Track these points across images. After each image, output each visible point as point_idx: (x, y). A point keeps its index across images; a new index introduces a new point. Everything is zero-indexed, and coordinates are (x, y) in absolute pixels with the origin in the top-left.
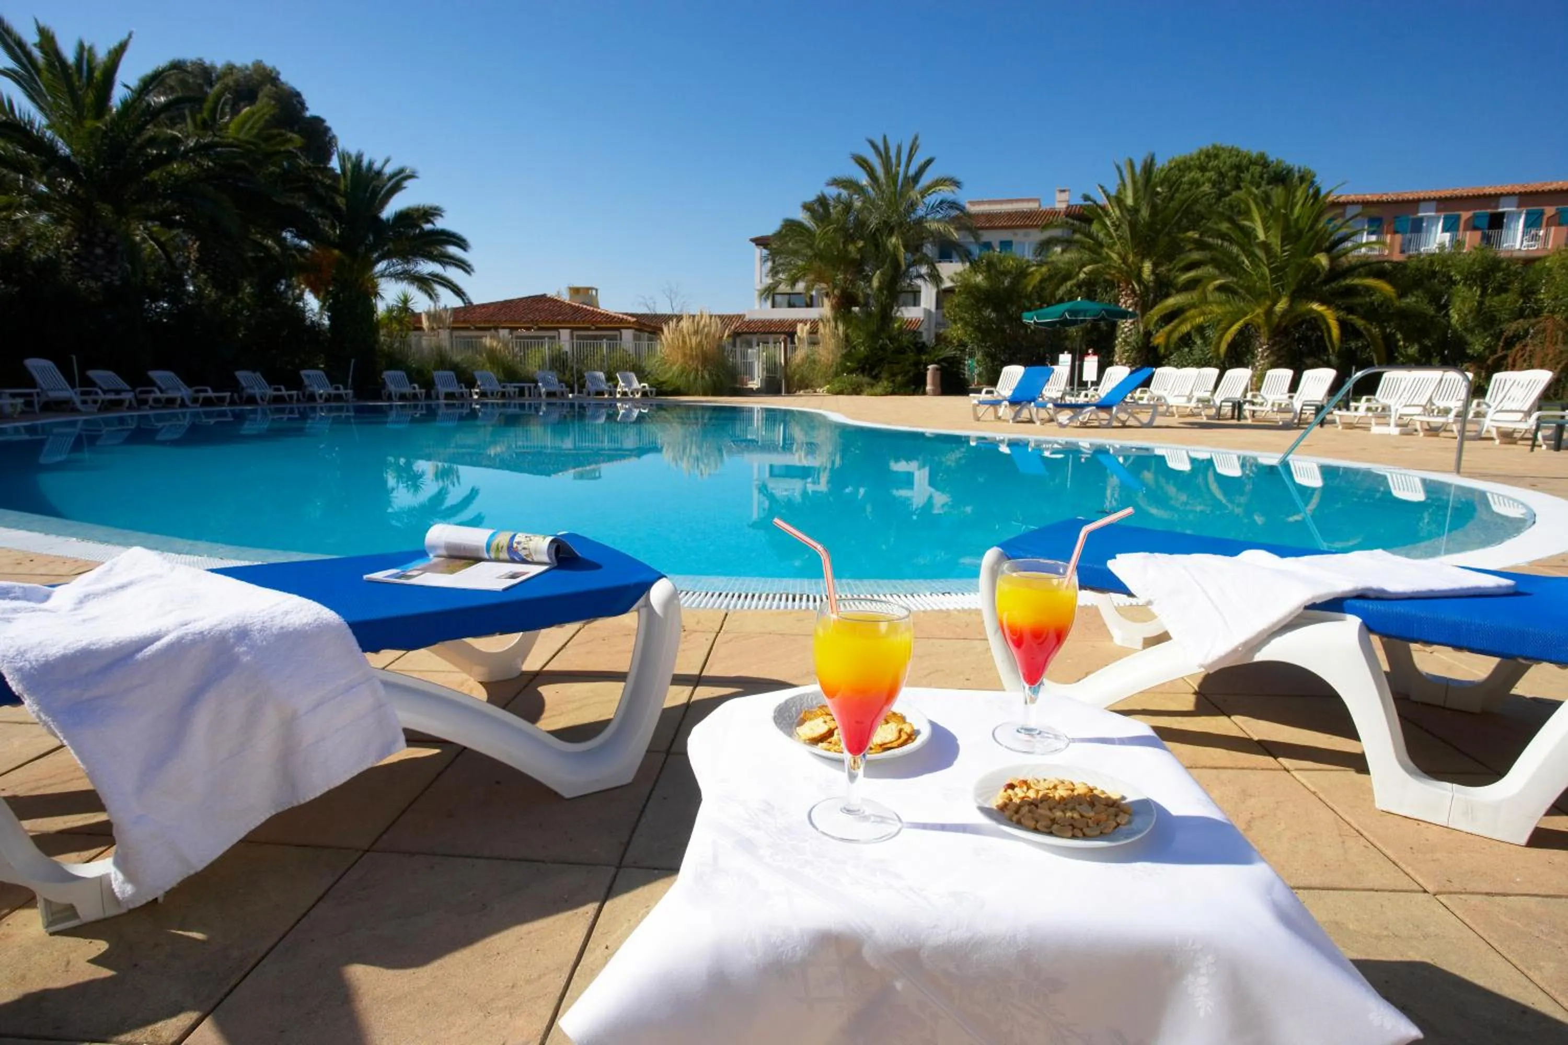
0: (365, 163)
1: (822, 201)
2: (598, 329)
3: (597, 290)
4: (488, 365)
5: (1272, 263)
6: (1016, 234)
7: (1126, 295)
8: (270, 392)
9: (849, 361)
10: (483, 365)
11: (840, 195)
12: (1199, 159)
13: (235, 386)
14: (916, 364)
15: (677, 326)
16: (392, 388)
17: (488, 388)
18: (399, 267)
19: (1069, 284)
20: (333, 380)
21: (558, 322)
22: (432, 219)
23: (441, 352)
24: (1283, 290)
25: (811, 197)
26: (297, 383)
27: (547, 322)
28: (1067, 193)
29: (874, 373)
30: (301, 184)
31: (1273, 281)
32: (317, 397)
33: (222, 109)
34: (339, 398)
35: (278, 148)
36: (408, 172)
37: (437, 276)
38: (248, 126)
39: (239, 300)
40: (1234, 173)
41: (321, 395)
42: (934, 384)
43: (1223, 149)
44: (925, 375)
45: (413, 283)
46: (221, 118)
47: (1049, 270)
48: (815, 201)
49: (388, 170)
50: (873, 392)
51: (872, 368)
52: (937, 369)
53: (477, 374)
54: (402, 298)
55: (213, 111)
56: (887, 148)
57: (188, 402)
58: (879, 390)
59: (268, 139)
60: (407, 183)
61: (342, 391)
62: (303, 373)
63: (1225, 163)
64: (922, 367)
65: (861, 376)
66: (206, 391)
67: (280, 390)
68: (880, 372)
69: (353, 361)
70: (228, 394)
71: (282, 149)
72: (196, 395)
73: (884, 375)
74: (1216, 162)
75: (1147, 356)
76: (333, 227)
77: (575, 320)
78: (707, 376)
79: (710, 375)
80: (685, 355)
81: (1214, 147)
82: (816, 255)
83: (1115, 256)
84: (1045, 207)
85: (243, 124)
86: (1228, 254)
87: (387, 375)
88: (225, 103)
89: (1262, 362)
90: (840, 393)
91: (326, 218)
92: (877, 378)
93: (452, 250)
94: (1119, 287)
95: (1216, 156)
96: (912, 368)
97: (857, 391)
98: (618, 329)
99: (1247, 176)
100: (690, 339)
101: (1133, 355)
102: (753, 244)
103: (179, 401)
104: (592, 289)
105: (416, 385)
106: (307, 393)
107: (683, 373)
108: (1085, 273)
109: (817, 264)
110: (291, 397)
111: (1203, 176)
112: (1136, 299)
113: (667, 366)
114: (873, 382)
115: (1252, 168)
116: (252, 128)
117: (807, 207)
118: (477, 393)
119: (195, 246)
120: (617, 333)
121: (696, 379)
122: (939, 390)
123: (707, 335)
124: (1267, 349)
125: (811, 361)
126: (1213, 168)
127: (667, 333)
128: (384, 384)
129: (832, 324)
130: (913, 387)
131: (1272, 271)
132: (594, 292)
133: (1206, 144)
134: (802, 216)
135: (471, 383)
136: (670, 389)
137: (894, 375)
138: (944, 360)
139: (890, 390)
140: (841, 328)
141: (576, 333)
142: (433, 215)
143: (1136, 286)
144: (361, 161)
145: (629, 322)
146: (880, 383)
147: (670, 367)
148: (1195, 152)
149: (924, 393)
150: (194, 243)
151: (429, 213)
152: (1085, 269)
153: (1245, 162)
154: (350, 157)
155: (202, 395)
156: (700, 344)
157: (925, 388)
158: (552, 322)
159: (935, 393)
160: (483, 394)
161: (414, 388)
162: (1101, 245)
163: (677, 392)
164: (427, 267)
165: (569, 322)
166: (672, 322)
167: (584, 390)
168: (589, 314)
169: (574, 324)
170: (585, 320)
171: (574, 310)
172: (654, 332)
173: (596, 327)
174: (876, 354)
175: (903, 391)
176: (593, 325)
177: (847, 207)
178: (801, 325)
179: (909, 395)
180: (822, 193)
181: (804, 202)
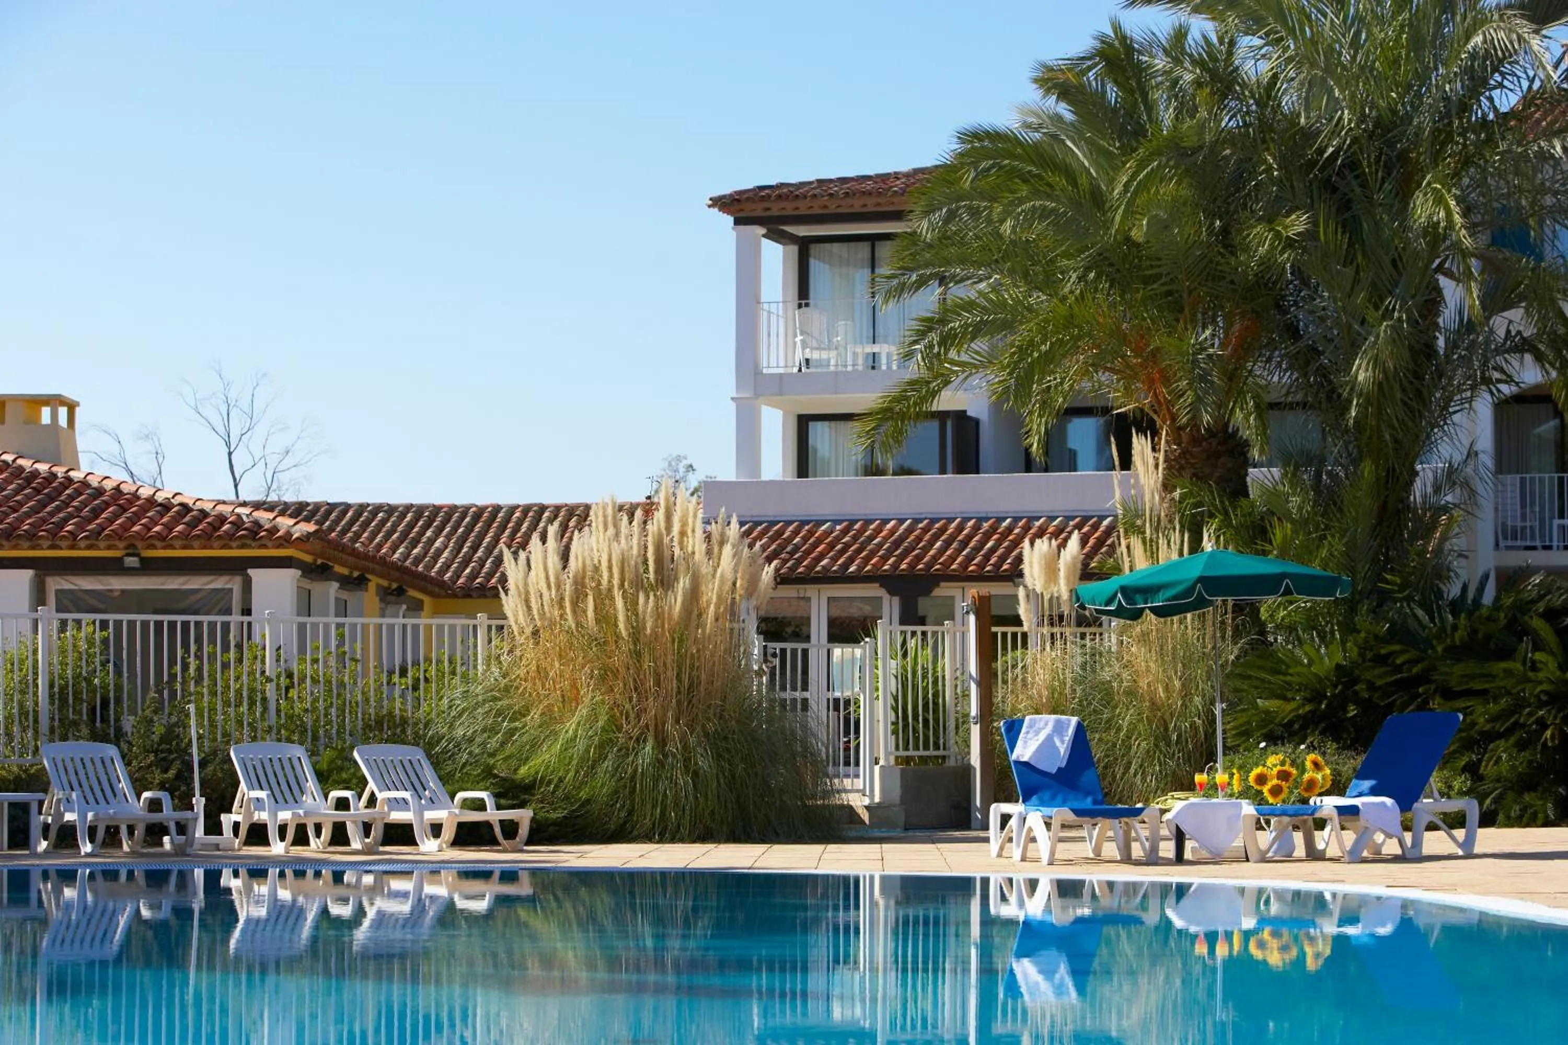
1: (1118, 57)
2: (149, 567)
3: (72, 407)
11: (1180, 34)
77: (54, 534)
78: (701, 759)
79: (715, 754)
98: (239, 567)
104: (55, 401)
120: (234, 584)
132: (63, 412)
141: (55, 584)
145: (287, 539)
165: (32, 537)
166: (544, 539)
167: (227, 820)
168: (107, 504)
169: (53, 547)
170: (98, 533)
171: (38, 491)
172: (400, 592)
173: (143, 560)
174: (1381, 660)
175: (1515, 810)
176: (131, 550)
177: (1214, 76)
178: (1043, 546)
179: (1547, 824)
180: (1117, 27)
181: (1044, 66)
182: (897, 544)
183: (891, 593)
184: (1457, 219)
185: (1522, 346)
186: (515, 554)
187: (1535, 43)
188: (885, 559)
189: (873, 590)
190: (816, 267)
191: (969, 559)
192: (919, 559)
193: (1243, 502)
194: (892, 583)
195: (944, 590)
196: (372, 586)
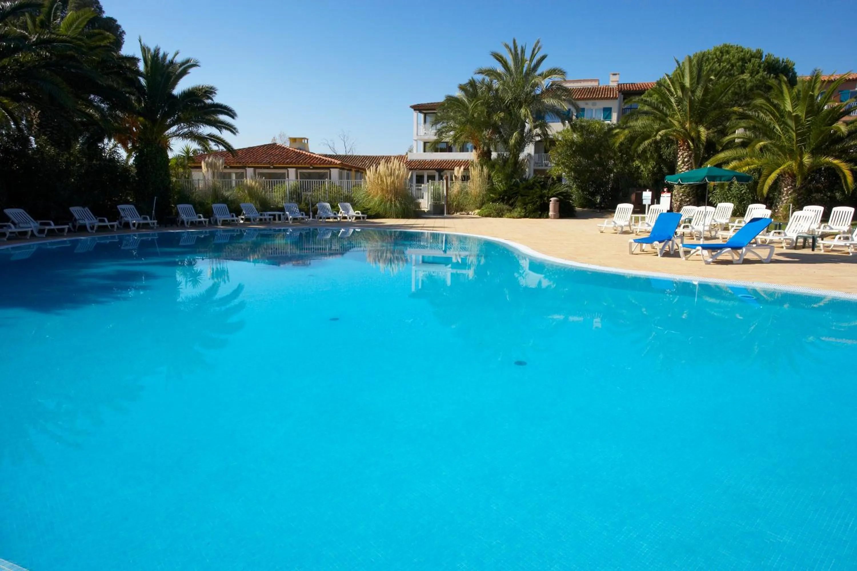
0: (161, 54)
1: (472, 83)
3: (307, 140)
4: (248, 198)
5: (799, 130)
6: (587, 104)
7: (683, 149)
8: (97, 223)
9: (493, 194)
10: (245, 199)
11: (484, 79)
12: (715, 54)
13: (70, 218)
14: (541, 197)
15: (376, 170)
16: (184, 217)
17: (251, 216)
18: (186, 130)
19: (646, 142)
20: (141, 212)
21: (287, 163)
22: (211, 96)
23: (215, 190)
24: (805, 148)
25: (465, 81)
26: (115, 215)
27: (280, 163)
28: (618, 76)
29: (510, 202)
30: (115, 70)
31: (797, 142)
32: (131, 225)
33: (55, 13)
34: (146, 226)
35: (98, 43)
36: (192, 62)
37: (213, 136)
38: (74, 26)
39: (71, 155)
40: (740, 63)
41: (134, 224)
42: (554, 211)
43: (732, 47)
44: (549, 205)
45: (194, 140)
46: (54, 20)
47: (630, 132)
48: (467, 84)
49: (179, 59)
50: (511, 216)
51: (509, 199)
52: (557, 201)
53: (242, 205)
54: (186, 150)
55: (49, 14)
56: (515, 48)
57: (36, 233)
58: (516, 214)
59: (90, 36)
60: (192, 70)
61: (149, 221)
62: (119, 207)
63: (734, 57)
64: (546, 199)
65: (502, 204)
66: (49, 224)
67: (103, 221)
68: (515, 202)
69: (155, 198)
70: (66, 227)
71: (102, 44)
72: (42, 227)
73: (518, 204)
74: (727, 56)
75: (696, 191)
76: (140, 102)
77: (298, 162)
78: (398, 205)
79: (401, 204)
80: (382, 190)
81: (725, 45)
82: (468, 121)
83: (676, 123)
84: (602, 85)
85: (71, 25)
86: (763, 122)
87: (180, 207)
88: (57, 9)
89: (787, 197)
90: (488, 216)
91: (134, 95)
92: (513, 206)
93: (223, 118)
94: (677, 143)
95: (728, 52)
96: (539, 200)
97: (500, 214)
98: (329, 168)
99: (749, 65)
100: (386, 179)
101: (687, 190)
102: (412, 110)
103: (30, 233)
104: (304, 139)
105: (201, 215)
106: (123, 222)
107: (382, 202)
108: (660, 135)
109: (468, 126)
110: (112, 226)
111: (720, 65)
112: (690, 152)
113: (370, 197)
114: (511, 208)
115: (753, 60)
116: (77, 28)
117: (462, 88)
118: (242, 219)
119: (37, 114)
120: (328, 171)
121: (391, 207)
122: (558, 215)
123: (398, 176)
124: (791, 188)
125: (463, 192)
126: (725, 61)
127: (370, 174)
128: (177, 214)
129: (479, 167)
130: (540, 213)
131: (798, 135)
132: (306, 140)
133: (719, 44)
134: (458, 94)
135: (238, 212)
136: (373, 214)
137: (526, 204)
138: (561, 194)
139: (523, 214)
140: (485, 170)
141: (299, 171)
142: (211, 93)
143: (691, 144)
144: (158, 54)
145: (336, 164)
146: (516, 209)
147: (372, 198)
148: (712, 49)
149: (547, 217)
150: (36, 112)
151: (209, 92)
152: (660, 133)
153: (748, 56)
154: (149, 50)
155: (47, 228)
156: (393, 182)
157: (548, 213)
158: (283, 163)
159: (555, 217)
160: (247, 220)
161: (200, 217)
162: (666, 115)
163: (378, 216)
164: (206, 130)
165: (295, 163)
166: (373, 167)
167: (316, 216)
168: (308, 158)
169: (298, 165)
170: (305, 162)
171: (297, 155)
172: (358, 171)
173: (313, 167)
174: (512, 189)
175: (532, 216)
176: (311, 166)
177: (489, 88)
178: (458, 168)
179: (537, 218)
180: (472, 78)
181: (460, 85)
182: (438, 164)
183: (437, 171)
184: (529, 113)
185: (538, 135)
186: (368, 169)
187: (543, 82)
188: (436, 166)
189: (434, 171)
190: (427, 117)
191: (449, 167)
192: (441, 166)
193: (491, 161)
194: (437, 170)
195: (446, 171)
196: (353, 171)
